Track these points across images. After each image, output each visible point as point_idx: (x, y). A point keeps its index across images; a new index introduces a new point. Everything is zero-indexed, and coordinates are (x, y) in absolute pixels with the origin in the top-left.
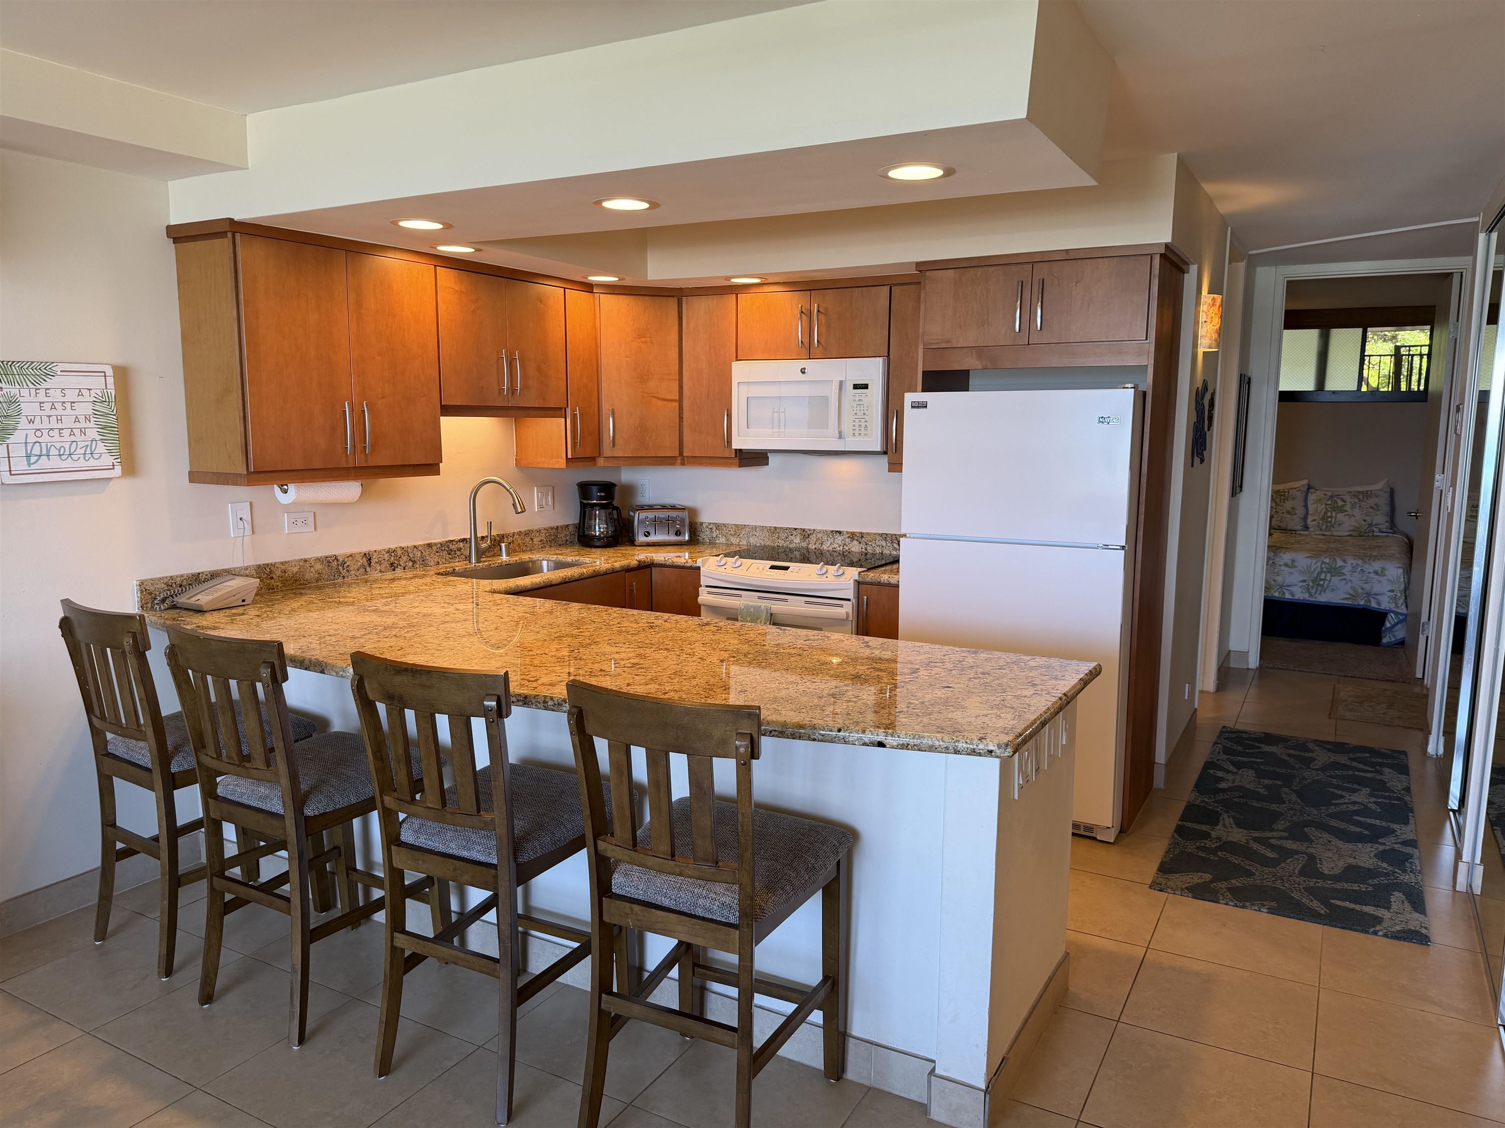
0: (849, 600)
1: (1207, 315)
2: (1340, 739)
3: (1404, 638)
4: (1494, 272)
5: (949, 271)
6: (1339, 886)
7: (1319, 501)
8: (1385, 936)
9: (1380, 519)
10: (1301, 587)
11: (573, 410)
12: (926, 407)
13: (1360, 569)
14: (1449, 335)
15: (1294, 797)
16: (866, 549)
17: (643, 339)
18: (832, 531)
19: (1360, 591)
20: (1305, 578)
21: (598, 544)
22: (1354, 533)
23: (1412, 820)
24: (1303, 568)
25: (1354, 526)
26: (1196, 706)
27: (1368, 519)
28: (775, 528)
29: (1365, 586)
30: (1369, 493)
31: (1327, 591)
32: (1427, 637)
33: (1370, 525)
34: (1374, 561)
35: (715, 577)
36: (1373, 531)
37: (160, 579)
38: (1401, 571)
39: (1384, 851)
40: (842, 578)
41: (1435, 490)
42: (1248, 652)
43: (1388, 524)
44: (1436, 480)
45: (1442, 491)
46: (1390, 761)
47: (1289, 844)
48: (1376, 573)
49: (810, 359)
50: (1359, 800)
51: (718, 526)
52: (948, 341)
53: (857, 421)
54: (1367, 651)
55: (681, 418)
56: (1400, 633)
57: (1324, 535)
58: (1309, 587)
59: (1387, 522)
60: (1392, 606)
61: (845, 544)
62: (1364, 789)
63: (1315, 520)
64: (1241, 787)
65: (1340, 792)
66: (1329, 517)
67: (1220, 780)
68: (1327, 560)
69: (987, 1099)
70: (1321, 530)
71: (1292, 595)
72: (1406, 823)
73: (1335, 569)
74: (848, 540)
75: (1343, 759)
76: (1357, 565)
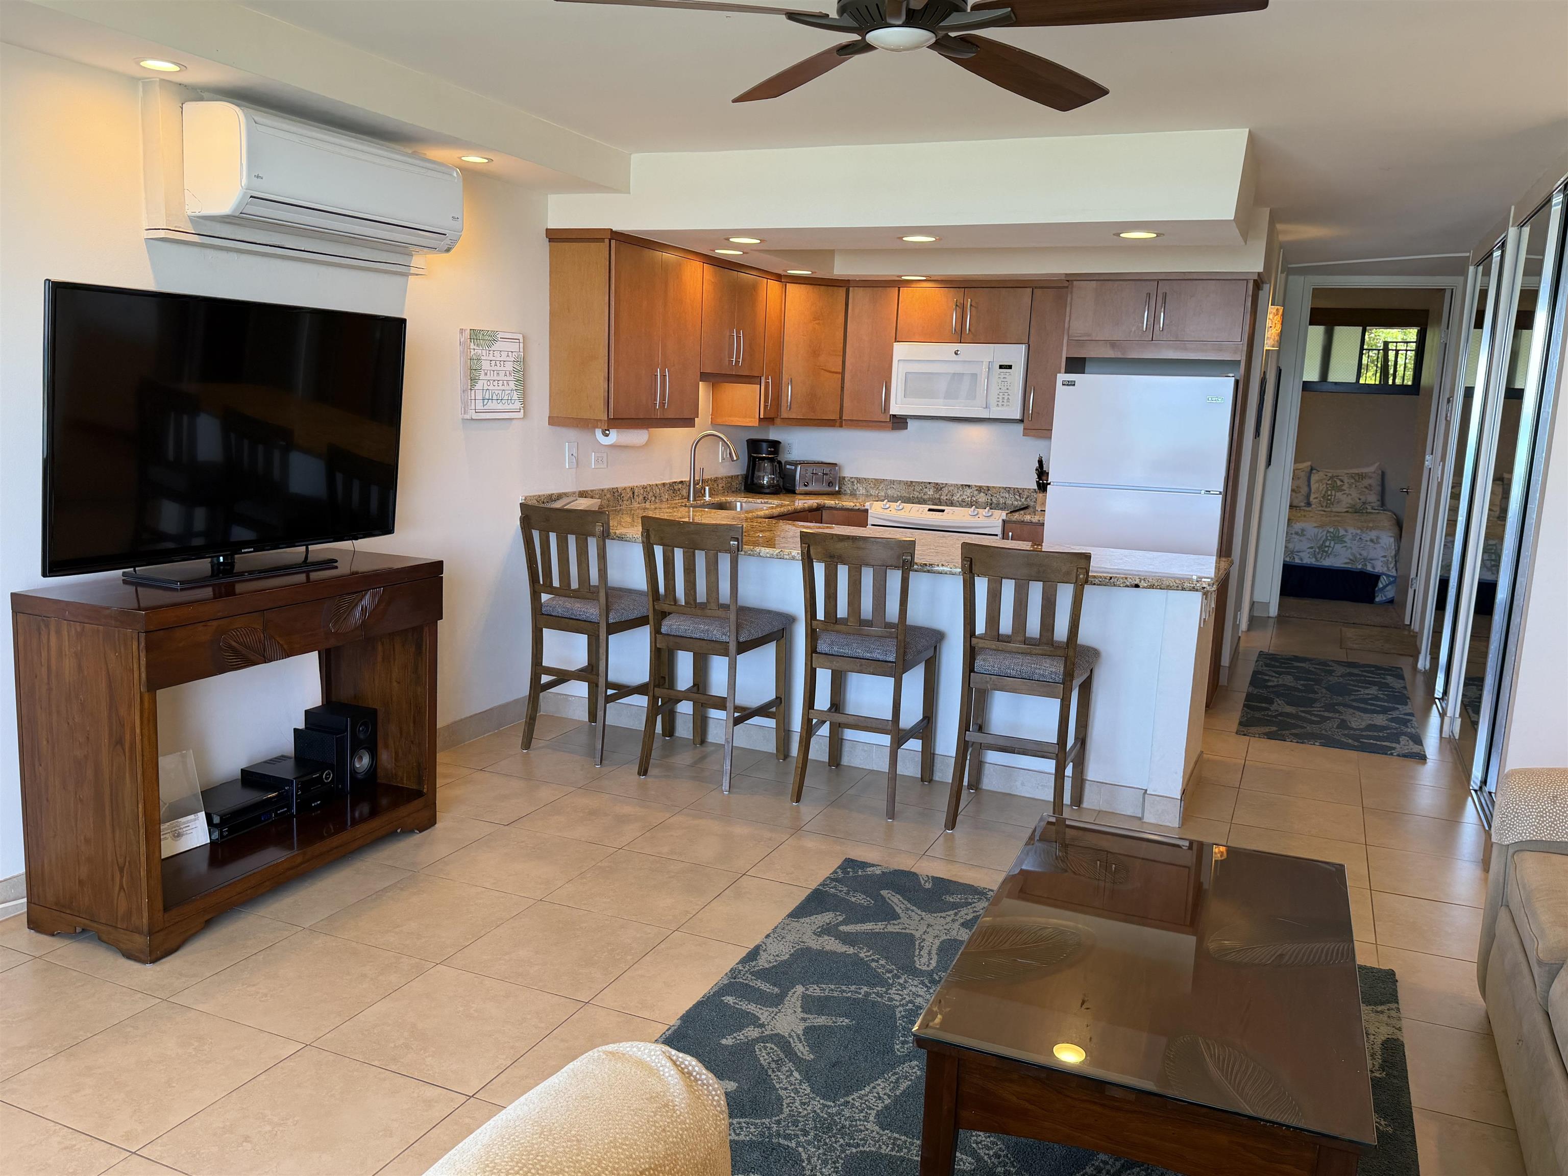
0: (997, 535)
1: (1272, 322)
2: (1350, 660)
3: (1394, 597)
4: (1480, 290)
5: (1092, 282)
6: (1364, 733)
7: (1321, 481)
8: (1398, 755)
9: (1373, 498)
10: (1309, 553)
11: (767, 378)
12: (1074, 385)
13: (1359, 537)
14: (1441, 340)
15: (1324, 691)
16: (991, 500)
17: (817, 322)
18: (962, 485)
19: (1358, 556)
20: (1312, 545)
21: (767, 491)
22: (1350, 510)
23: (1409, 703)
24: (1311, 536)
25: (1350, 504)
26: (1240, 635)
27: (1363, 498)
28: (911, 482)
29: (1363, 552)
30: (1364, 475)
31: (1330, 556)
32: (1415, 590)
33: (1364, 503)
34: (1370, 531)
35: (882, 517)
36: (1367, 508)
37: (534, 496)
38: (1392, 540)
39: (1392, 718)
40: (992, 519)
41: (1425, 468)
42: (1269, 603)
43: (1379, 503)
44: (1426, 459)
45: (1430, 469)
46: (1390, 672)
47: (1326, 714)
48: (1372, 541)
49: (960, 343)
50: (1371, 692)
51: (859, 480)
52: (1089, 335)
53: (1001, 394)
54: (1364, 608)
55: (842, 388)
56: (1390, 593)
57: (1324, 511)
58: (1316, 553)
59: (1378, 500)
60: (1385, 570)
61: (973, 496)
62: (1374, 687)
63: (1316, 498)
64: (1284, 685)
65: (1357, 688)
66: (1329, 495)
67: (1268, 681)
68: (1332, 530)
69: (1182, 805)
70: (1322, 507)
71: (1301, 560)
72: (1406, 704)
73: (1338, 537)
74: (976, 492)
75: (1356, 671)
76: (1357, 534)
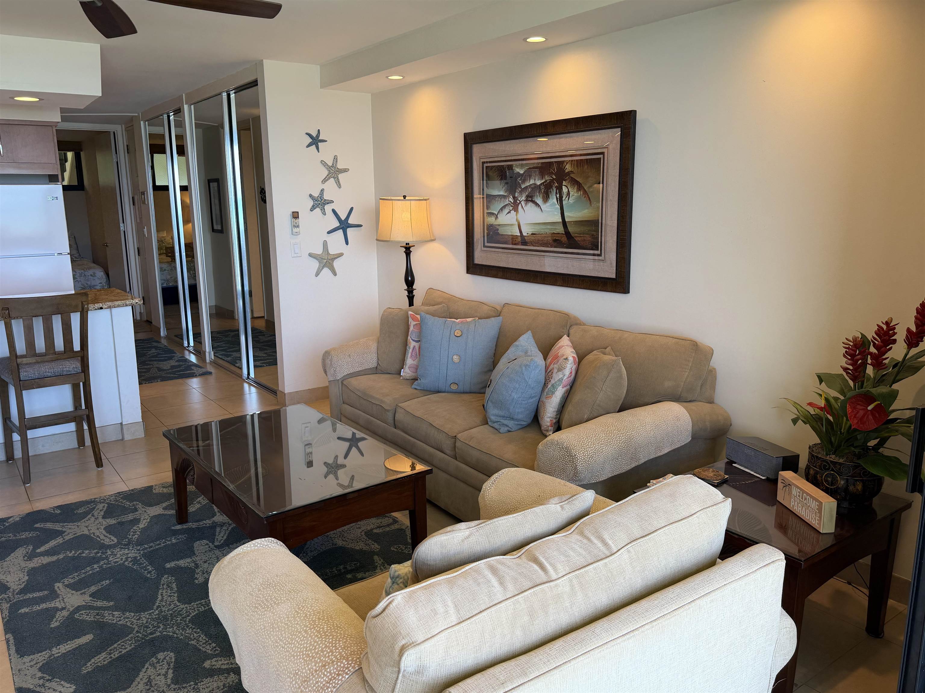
8: (199, 375)
14: (113, 159)
19: (86, 285)
34: (89, 270)
44: (121, 226)
45: (124, 231)
48: (91, 275)
76: (82, 273)
